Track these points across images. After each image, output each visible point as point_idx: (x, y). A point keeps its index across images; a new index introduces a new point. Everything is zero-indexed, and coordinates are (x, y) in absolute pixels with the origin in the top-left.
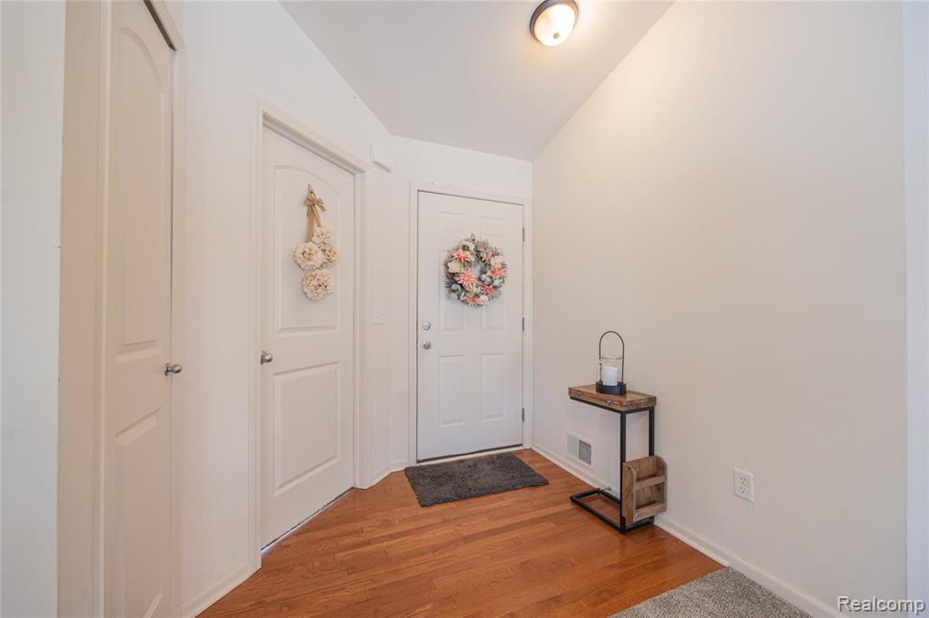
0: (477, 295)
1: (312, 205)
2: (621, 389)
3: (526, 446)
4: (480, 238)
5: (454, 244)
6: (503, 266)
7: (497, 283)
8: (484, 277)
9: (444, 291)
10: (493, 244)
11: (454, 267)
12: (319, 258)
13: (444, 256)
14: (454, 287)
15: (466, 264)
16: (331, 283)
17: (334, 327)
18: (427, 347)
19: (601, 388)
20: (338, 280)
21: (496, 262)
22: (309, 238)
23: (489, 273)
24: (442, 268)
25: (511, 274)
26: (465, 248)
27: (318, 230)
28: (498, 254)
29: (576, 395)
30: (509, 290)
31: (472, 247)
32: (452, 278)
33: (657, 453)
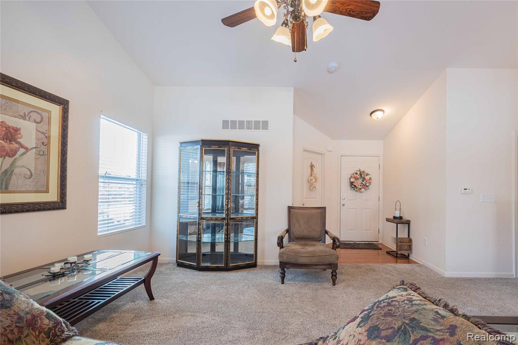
0: (360, 189)
1: (312, 166)
2: (401, 218)
3: (380, 242)
4: (362, 170)
5: (353, 172)
6: (370, 179)
7: (367, 185)
8: (363, 183)
9: (349, 187)
10: (367, 171)
11: (352, 180)
12: (314, 180)
13: (349, 177)
14: (352, 186)
15: (356, 179)
16: (317, 187)
17: (316, 198)
18: (343, 205)
19: (395, 217)
20: (318, 185)
21: (367, 177)
22: (311, 176)
23: (365, 181)
24: (349, 180)
25: (373, 181)
26: (356, 173)
27: (313, 173)
28: (368, 175)
29: (388, 220)
30: (373, 186)
31: (359, 173)
32: (352, 183)
33: (410, 237)
